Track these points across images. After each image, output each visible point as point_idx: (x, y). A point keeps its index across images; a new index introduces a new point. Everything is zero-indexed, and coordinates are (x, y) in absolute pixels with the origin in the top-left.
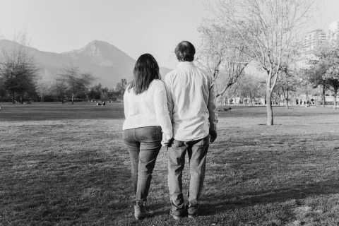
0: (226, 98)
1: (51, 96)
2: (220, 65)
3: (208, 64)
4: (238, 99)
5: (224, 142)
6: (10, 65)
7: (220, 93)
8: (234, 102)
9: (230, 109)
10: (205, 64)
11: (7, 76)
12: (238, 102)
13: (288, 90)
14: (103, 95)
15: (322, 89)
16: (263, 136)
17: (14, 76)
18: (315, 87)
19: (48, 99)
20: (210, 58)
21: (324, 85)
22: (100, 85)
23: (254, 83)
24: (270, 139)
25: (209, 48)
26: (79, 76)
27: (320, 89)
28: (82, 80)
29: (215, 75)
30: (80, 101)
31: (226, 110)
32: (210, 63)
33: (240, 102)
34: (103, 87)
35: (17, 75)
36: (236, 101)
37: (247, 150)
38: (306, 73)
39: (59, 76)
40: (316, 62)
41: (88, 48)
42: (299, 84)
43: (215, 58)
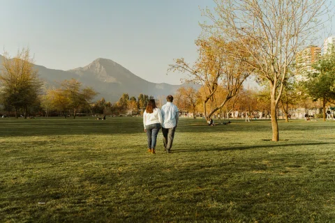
0: (225, 112)
1: (56, 111)
2: (219, 79)
3: (206, 78)
4: (237, 113)
5: (225, 165)
6: (13, 81)
7: (219, 107)
8: (232, 116)
9: (229, 122)
10: (203, 77)
11: (10, 91)
12: (236, 116)
13: (287, 103)
14: (107, 110)
15: (322, 103)
16: (272, 156)
17: (17, 92)
18: (315, 100)
19: (53, 114)
20: (209, 71)
21: (325, 98)
22: (104, 101)
23: (252, 97)
24: (282, 160)
25: (207, 61)
26: (80, 91)
27: (319, 102)
28: (84, 95)
29: (213, 88)
30: (84, 115)
31: (225, 124)
32: (209, 76)
33: (239, 116)
34: (107, 102)
35: (20, 91)
36: (235, 115)
37: (257, 178)
38: (306, 86)
39: (62, 92)
40: (315, 75)
41: (93, 66)
42: (299, 97)
43: (213, 71)
